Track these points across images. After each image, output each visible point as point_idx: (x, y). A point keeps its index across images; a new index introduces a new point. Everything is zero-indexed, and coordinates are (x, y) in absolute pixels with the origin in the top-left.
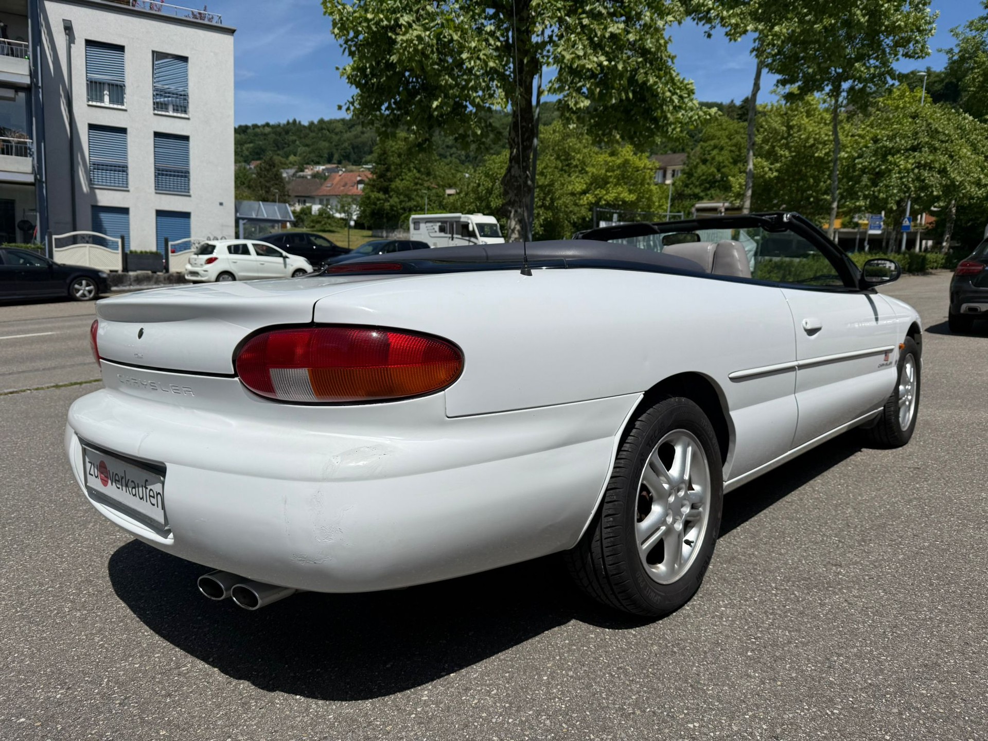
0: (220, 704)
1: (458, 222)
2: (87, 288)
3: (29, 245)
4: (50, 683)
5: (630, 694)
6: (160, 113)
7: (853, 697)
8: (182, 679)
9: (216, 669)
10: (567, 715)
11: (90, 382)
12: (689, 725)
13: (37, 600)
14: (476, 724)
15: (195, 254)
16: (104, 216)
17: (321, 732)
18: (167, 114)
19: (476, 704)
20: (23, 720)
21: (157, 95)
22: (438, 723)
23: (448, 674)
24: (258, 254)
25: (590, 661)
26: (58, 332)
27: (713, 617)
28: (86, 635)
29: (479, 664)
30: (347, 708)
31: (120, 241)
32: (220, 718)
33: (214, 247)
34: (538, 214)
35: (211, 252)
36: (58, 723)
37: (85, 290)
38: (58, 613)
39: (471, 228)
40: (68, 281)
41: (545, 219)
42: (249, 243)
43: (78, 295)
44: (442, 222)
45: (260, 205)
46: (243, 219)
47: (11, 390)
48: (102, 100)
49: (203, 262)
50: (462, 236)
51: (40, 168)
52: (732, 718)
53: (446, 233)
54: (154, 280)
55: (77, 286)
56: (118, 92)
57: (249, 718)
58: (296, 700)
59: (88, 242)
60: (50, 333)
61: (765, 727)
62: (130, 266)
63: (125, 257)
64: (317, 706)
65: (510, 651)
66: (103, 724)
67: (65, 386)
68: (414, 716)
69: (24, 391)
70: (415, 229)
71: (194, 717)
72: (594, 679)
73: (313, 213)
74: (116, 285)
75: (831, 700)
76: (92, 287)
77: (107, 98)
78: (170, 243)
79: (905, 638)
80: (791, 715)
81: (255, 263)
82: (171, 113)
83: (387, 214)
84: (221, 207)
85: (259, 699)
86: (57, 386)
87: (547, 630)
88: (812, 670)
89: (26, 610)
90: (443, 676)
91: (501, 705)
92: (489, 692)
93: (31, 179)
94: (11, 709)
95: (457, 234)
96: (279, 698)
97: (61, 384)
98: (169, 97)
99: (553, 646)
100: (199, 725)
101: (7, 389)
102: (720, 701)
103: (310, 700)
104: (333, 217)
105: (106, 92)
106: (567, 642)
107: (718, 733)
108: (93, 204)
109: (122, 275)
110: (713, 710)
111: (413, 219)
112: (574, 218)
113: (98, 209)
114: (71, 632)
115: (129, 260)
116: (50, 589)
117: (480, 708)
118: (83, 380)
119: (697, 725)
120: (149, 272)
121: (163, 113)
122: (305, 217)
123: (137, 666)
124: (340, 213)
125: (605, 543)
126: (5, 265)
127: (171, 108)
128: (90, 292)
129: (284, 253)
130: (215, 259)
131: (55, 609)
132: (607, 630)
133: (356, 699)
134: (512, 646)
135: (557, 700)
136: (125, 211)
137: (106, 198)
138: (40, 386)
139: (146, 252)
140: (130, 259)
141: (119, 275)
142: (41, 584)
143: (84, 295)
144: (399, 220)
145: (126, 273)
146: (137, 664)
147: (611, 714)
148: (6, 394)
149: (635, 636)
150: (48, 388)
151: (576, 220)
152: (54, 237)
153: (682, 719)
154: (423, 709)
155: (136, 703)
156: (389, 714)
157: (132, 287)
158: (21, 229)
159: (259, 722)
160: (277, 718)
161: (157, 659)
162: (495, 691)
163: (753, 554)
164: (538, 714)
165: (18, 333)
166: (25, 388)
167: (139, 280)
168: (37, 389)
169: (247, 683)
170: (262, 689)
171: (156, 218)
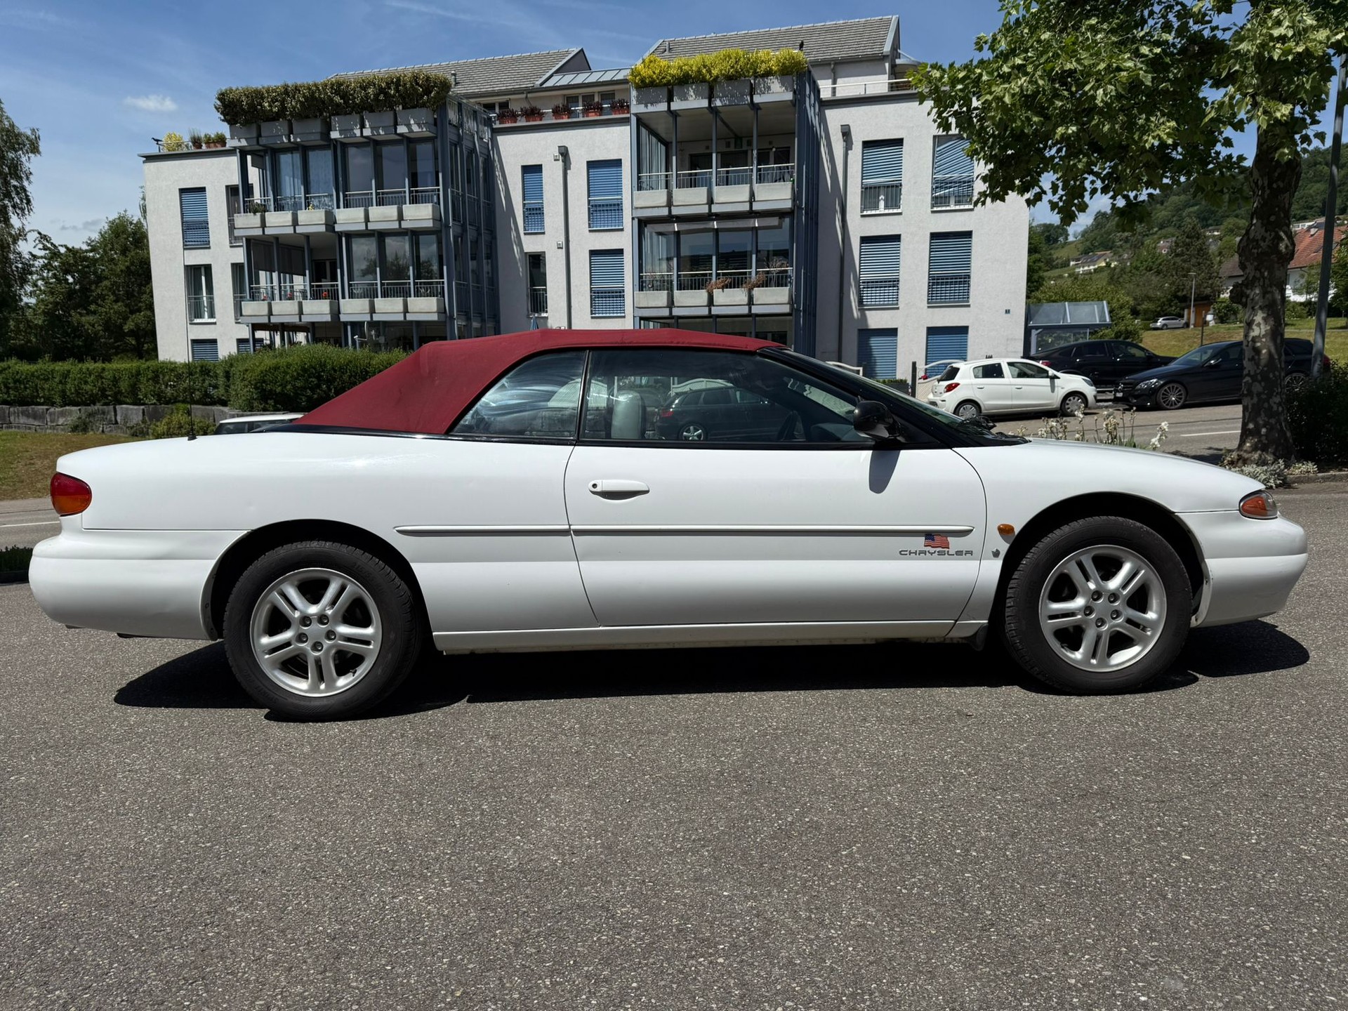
6: (939, 209)
16: (873, 341)
18: (948, 208)
21: (937, 188)
24: (1017, 375)
33: (957, 370)
35: (953, 377)
42: (1004, 362)
45: (1065, 307)
46: (1037, 328)
48: (877, 207)
49: (942, 389)
51: (798, 295)
56: (893, 193)
77: (882, 204)
81: (1011, 387)
82: (953, 207)
84: (1008, 315)
93: (786, 309)
98: (950, 187)
105: (882, 197)
108: (862, 328)
113: (866, 334)
121: (944, 208)
127: (952, 200)
129: (1051, 372)
130: (957, 385)
136: (893, 332)
137: (876, 320)
171: (927, 338)
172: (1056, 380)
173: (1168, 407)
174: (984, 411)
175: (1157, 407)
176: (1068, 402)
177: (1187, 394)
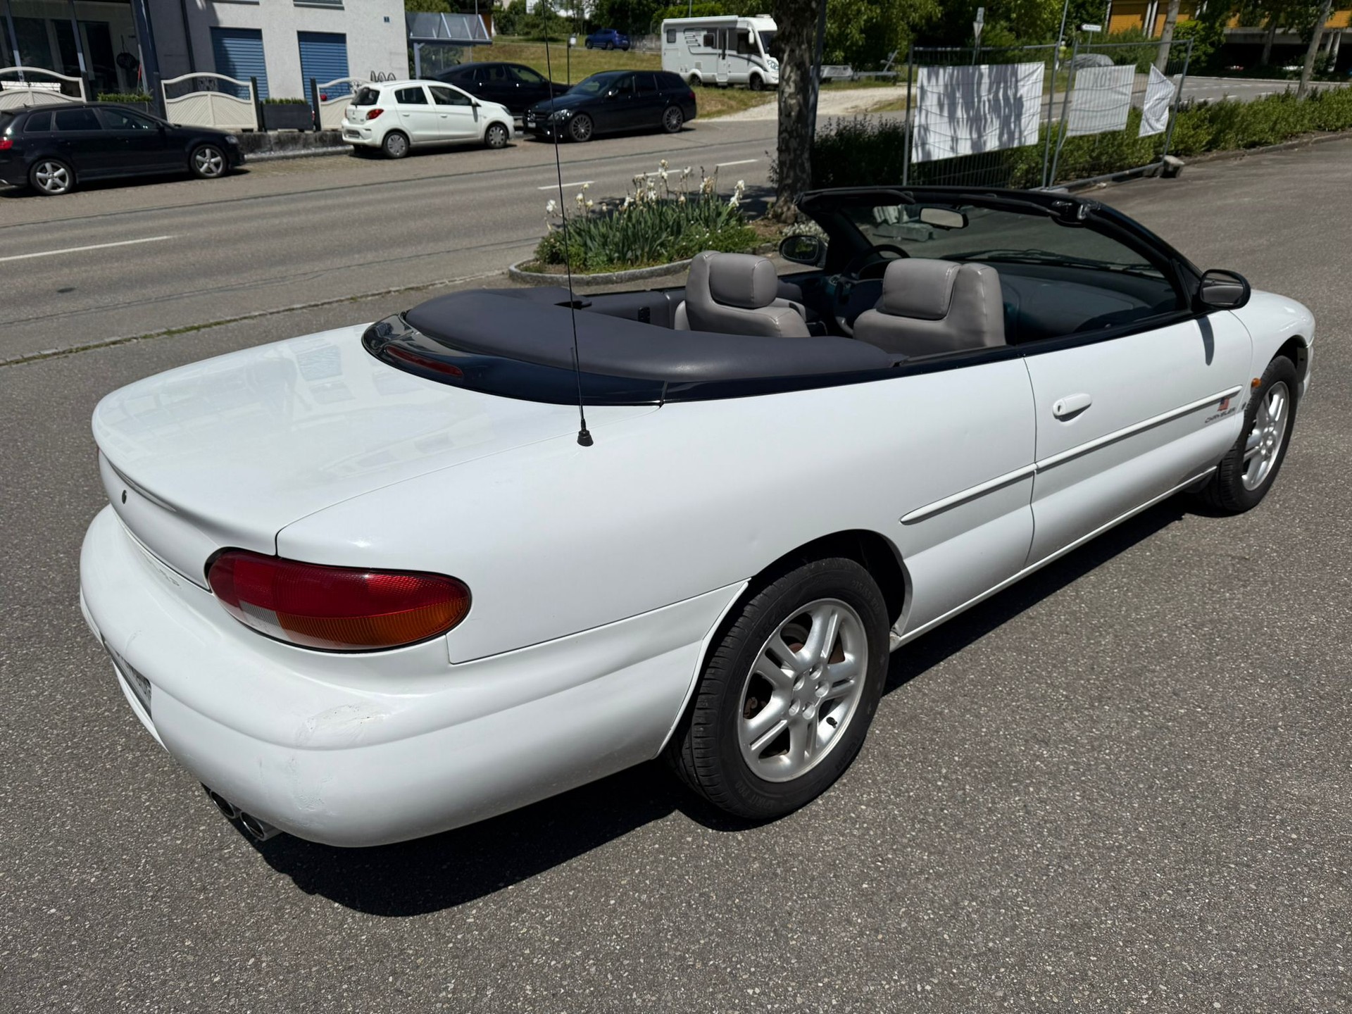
0: (254, 907)
1: (733, 30)
2: (213, 160)
3: (132, 96)
4: (87, 860)
5: (699, 935)
7: (958, 968)
8: (222, 867)
9: (260, 855)
10: (619, 960)
11: (209, 326)
12: (749, 991)
13: (91, 730)
14: (514, 964)
15: (353, 104)
16: (229, 43)
17: (348, 959)
19: (523, 934)
20: (53, 911)
22: (474, 959)
23: (506, 886)
24: (439, 101)
25: (673, 880)
26: (176, 236)
27: (845, 821)
28: (133, 791)
29: (544, 874)
30: (382, 926)
31: (250, 84)
32: (249, 928)
33: (377, 93)
34: (859, 11)
35: (374, 102)
36: (86, 918)
37: (209, 163)
38: (109, 753)
39: (751, 40)
40: (187, 150)
41: (869, 20)
42: (425, 85)
43: (202, 170)
44: (709, 30)
45: (441, 17)
46: (419, 42)
47: (113, 339)
49: (364, 116)
50: (739, 52)
52: (802, 985)
53: (715, 48)
54: (301, 141)
55: (199, 157)
57: (279, 931)
58: (333, 908)
59: (208, 89)
60: (165, 237)
61: (834, 1002)
62: (267, 124)
63: (260, 108)
64: (353, 919)
65: (585, 856)
66: (131, 924)
67: (179, 331)
68: (451, 945)
69: (129, 340)
70: (669, 41)
71: (223, 923)
72: (667, 909)
73: (528, 11)
74: (252, 151)
75: (930, 970)
76: (219, 158)
78: (319, 86)
79: (1069, 878)
80: (872, 988)
81: (434, 115)
83: (633, 10)
84: (387, 23)
85: (295, 904)
86: (170, 333)
87: (640, 826)
88: (930, 919)
89: (77, 746)
90: (500, 888)
91: (550, 939)
92: (543, 917)
94: (44, 894)
95: (730, 49)
96: (318, 902)
97: (174, 329)
99: (638, 852)
100: (226, 936)
101: (108, 337)
102: (799, 958)
103: (349, 911)
104: (557, 17)
106: (657, 846)
107: (776, 1006)
108: (212, 25)
109: (259, 136)
110: (786, 970)
111: (666, 25)
112: (914, 16)
113: (220, 34)
114: (119, 784)
115: (265, 113)
116: (106, 714)
117: (527, 941)
118: (202, 323)
119: (757, 991)
120: (296, 130)
122: (517, 18)
123: (179, 842)
124: (566, 10)
125: (696, 753)
126: (104, 130)
128: (217, 165)
129: (474, 100)
130: (381, 111)
131: (107, 746)
132: (710, 831)
133: (396, 916)
134: (590, 849)
135: (614, 937)
136: (256, 34)
137: (230, 16)
138: (148, 333)
139: (287, 101)
140: (268, 112)
141: (255, 136)
142: (98, 705)
143: (209, 170)
144: (650, 20)
145: (263, 133)
146: (179, 839)
147: (667, 965)
148: (107, 345)
149: (739, 843)
150: (158, 335)
151: (917, 20)
152: (163, 82)
153: (745, 980)
154: (463, 937)
155: (169, 897)
156: (426, 939)
157: (273, 154)
158: (122, 66)
159: (288, 937)
160: (307, 933)
161: (201, 834)
162: (550, 917)
163: (941, 713)
164: (586, 956)
165: (126, 236)
166: (130, 336)
167: (281, 143)
168: (145, 337)
169: (288, 879)
170: (302, 888)
171: (299, 45)
172: (478, 108)
173: (579, 139)
174: (413, 143)
175: (569, 140)
176: (491, 133)
177: (593, 126)
